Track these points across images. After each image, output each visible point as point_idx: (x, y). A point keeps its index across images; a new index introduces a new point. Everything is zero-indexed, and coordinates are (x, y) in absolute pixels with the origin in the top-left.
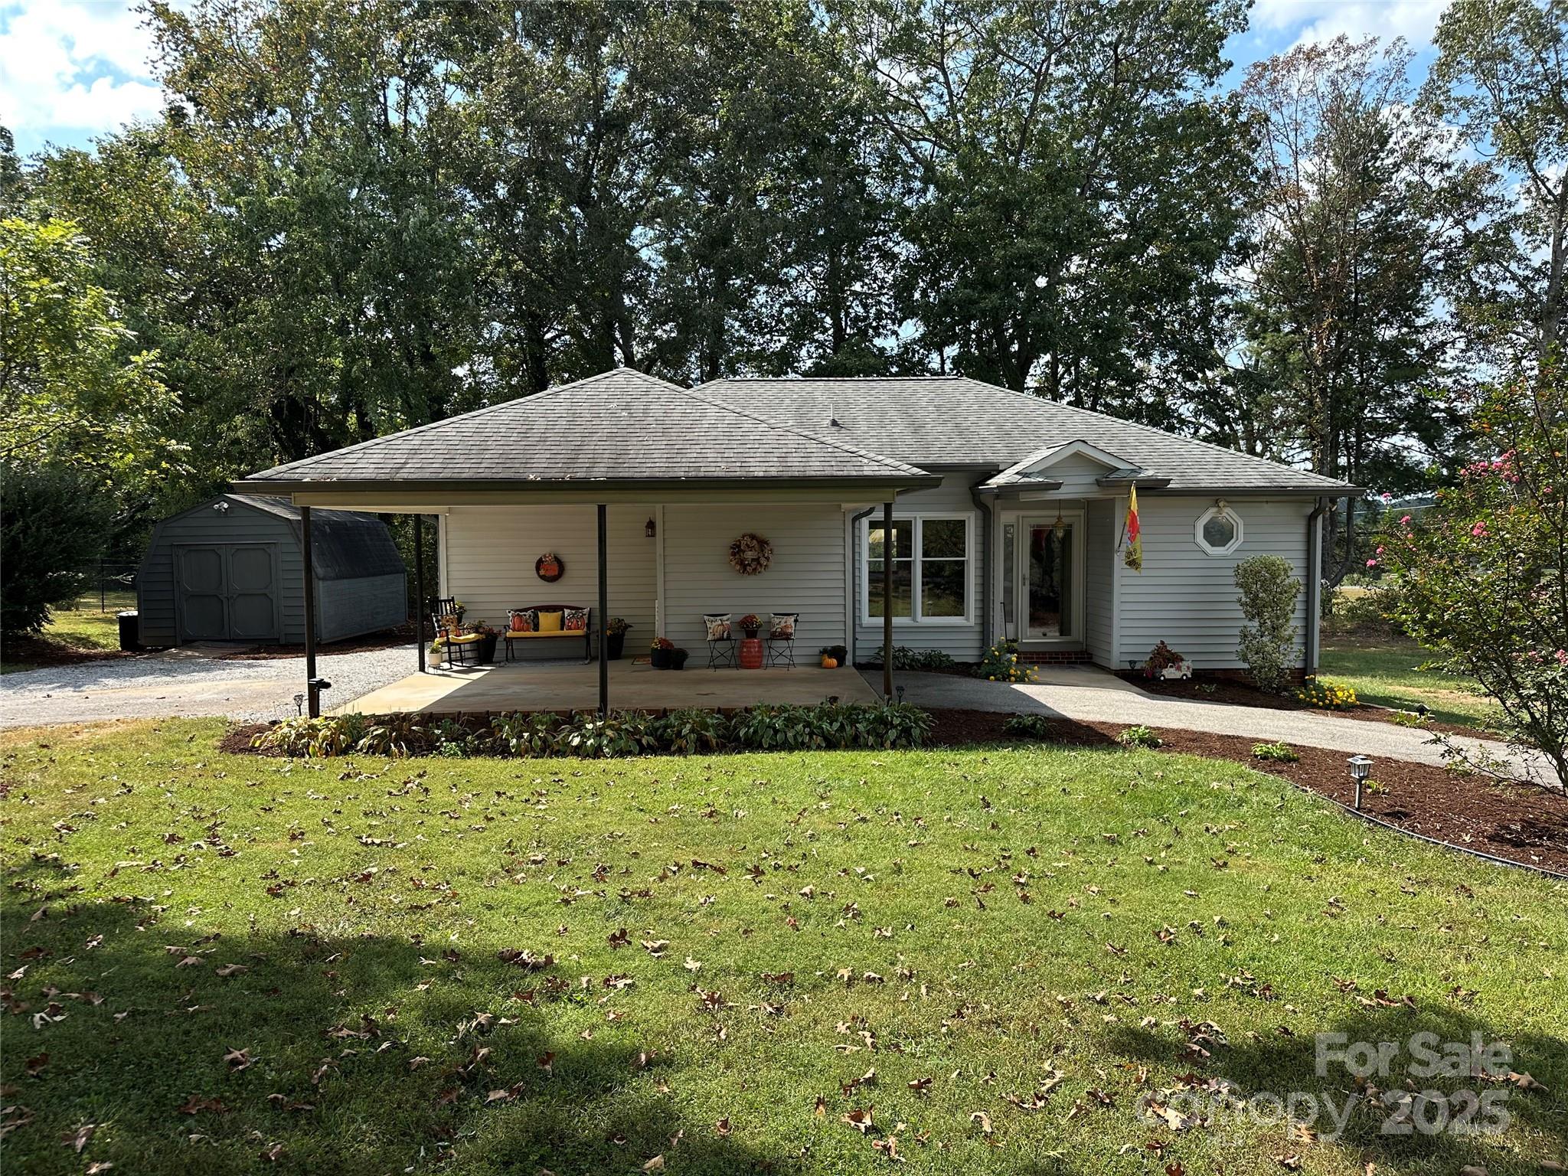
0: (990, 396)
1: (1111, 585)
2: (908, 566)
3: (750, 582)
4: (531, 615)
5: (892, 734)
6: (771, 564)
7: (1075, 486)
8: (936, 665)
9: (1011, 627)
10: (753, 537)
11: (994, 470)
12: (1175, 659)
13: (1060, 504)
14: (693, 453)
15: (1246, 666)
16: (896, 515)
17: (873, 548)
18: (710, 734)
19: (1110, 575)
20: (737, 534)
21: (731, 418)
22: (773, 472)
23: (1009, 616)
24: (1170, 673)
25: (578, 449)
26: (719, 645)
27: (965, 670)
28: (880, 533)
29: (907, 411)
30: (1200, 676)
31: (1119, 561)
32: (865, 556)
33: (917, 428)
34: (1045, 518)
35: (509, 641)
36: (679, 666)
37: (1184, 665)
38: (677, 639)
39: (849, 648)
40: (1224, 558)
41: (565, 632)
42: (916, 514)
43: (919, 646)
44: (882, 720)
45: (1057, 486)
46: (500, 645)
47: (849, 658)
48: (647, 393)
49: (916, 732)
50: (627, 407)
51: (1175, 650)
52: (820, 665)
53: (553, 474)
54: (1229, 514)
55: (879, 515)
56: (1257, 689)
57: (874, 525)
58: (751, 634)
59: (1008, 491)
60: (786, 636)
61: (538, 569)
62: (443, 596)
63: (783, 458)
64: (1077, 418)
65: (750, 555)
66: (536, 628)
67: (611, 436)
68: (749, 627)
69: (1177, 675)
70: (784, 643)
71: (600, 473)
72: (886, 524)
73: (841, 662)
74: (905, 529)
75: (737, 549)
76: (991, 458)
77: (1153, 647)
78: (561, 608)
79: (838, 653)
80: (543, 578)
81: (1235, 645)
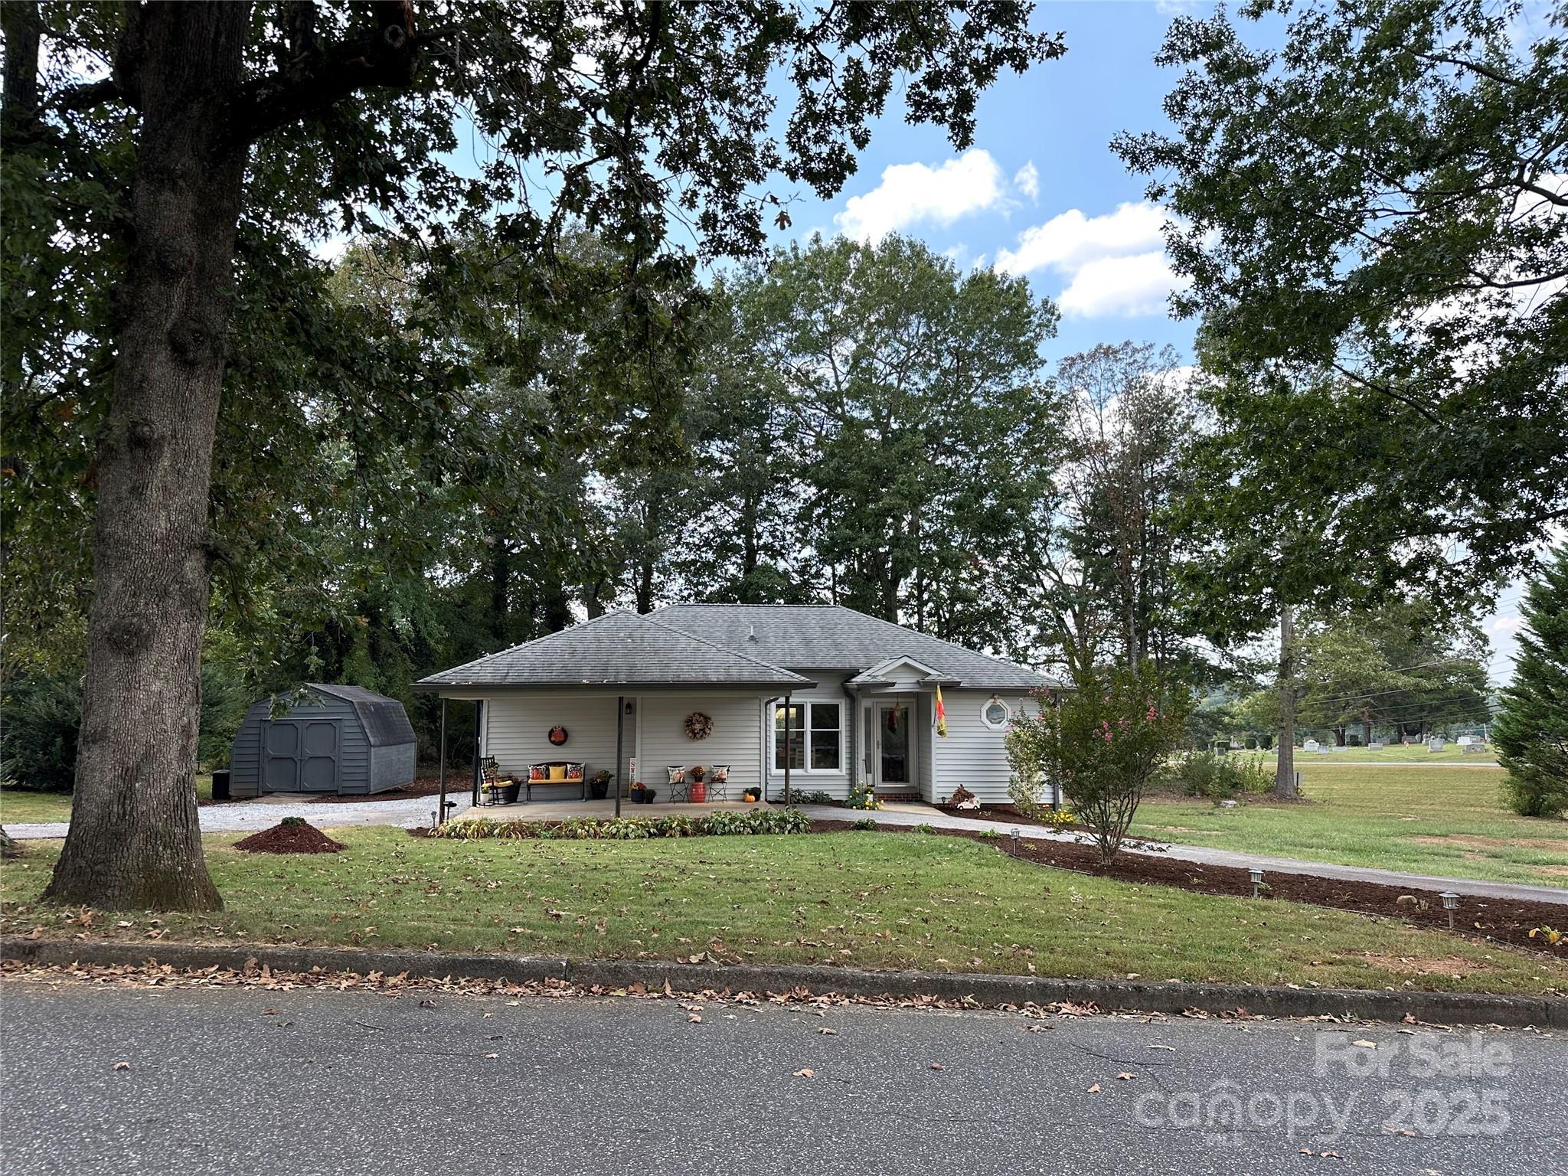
0: (857, 619)
1: (930, 748)
2: (801, 735)
3: (698, 744)
4: (544, 769)
5: (789, 826)
6: (713, 733)
7: (905, 683)
8: (820, 800)
9: (870, 776)
10: (701, 715)
11: (855, 673)
12: (969, 796)
13: (898, 695)
14: (674, 666)
15: (1012, 801)
16: (792, 700)
17: (778, 722)
18: (688, 827)
19: (930, 742)
20: (690, 713)
21: (694, 644)
22: (722, 678)
23: (869, 770)
24: (966, 805)
25: (607, 664)
26: (678, 787)
27: (839, 804)
28: (783, 711)
29: (800, 627)
30: (985, 807)
31: (934, 732)
32: (773, 728)
33: (807, 642)
34: (889, 704)
35: (529, 786)
36: (650, 801)
37: (975, 799)
38: (649, 785)
39: (763, 789)
40: (1000, 732)
41: (568, 780)
42: (808, 700)
43: (809, 789)
44: (784, 820)
45: (893, 684)
46: (522, 791)
47: (763, 795)
48: (641, 626)
49: (802, 826)
50: (630, 636)
51: (970, 790)
52: (743, 800)
53: (596, 679)
54: (1000, 702)
55: (782, 700)
56: (1019, 815)
57: (779, 707)
58: (699, 779)
59: (864, 688)
60: (722, 781)
61: (550, 737)
62: (483, 756)
63: (727, 670)
64: (912, 637)
65: (698, 727)
66: (548, 777)
67: (625, 656)
68: (696, 775)
69: (971, 806)
70: (720, 786)
71: (623, 679)
72: (787, 706)
73: (758, 798)
74: (800, 708)
75: (689, 723)
76: (854, 664)
77: (954, 790)
78: (565, 764)
79: (756, 793)
80: (553, 742)
81: (1006, 787)
